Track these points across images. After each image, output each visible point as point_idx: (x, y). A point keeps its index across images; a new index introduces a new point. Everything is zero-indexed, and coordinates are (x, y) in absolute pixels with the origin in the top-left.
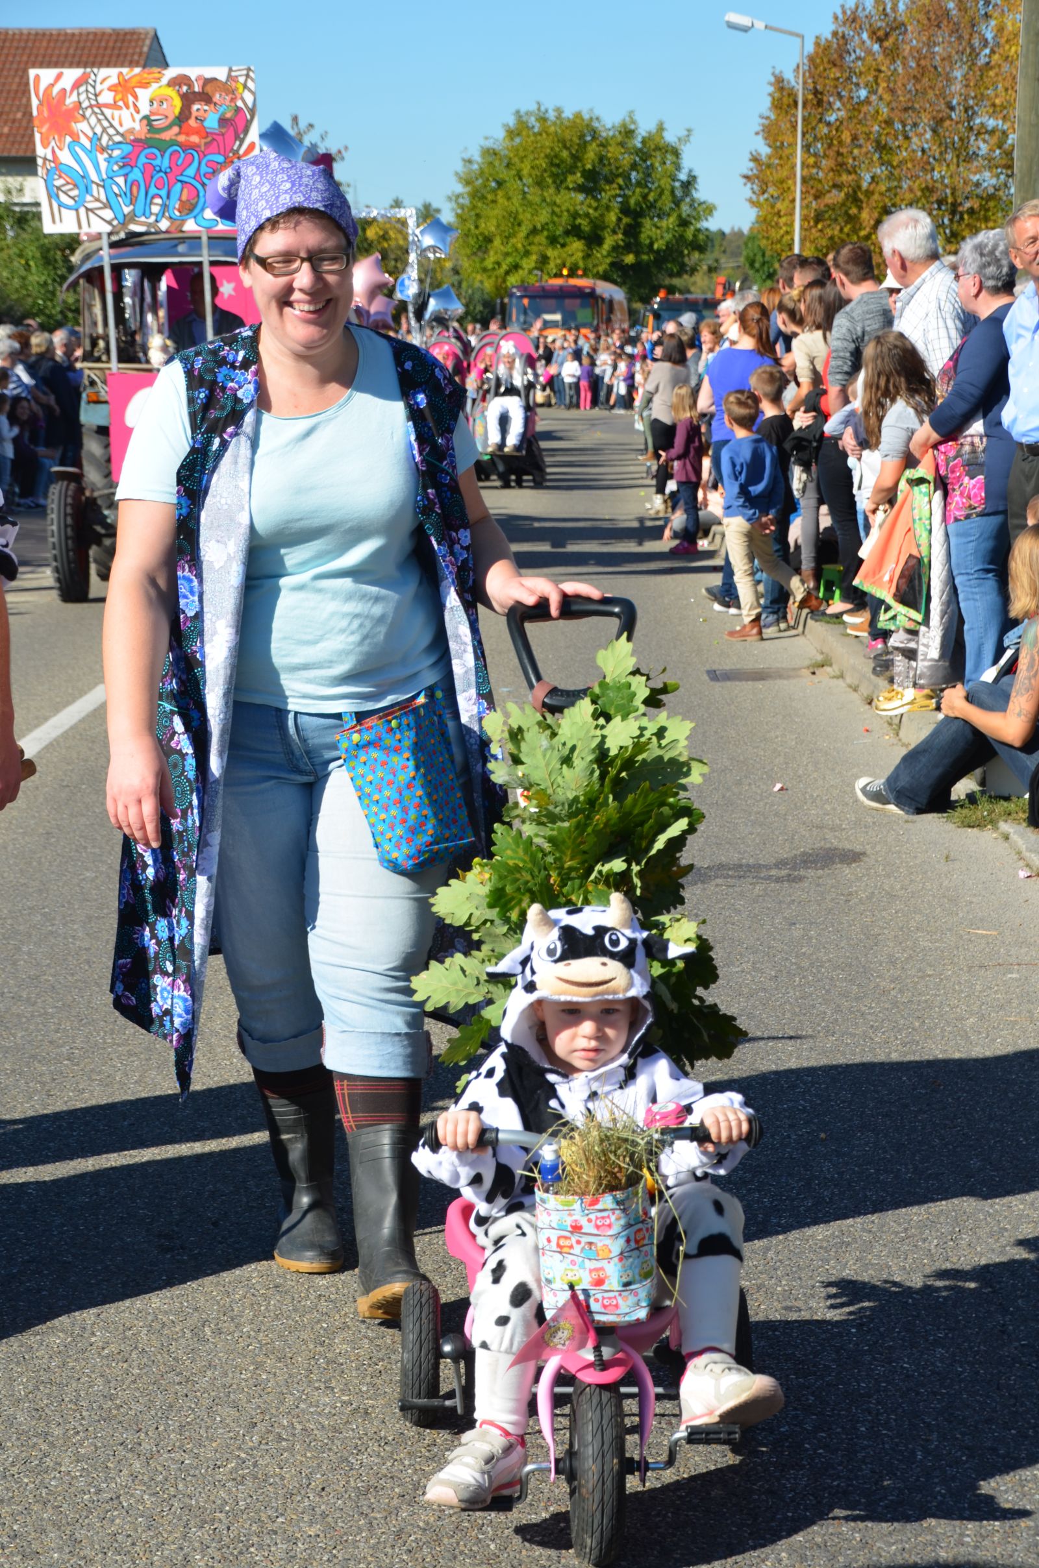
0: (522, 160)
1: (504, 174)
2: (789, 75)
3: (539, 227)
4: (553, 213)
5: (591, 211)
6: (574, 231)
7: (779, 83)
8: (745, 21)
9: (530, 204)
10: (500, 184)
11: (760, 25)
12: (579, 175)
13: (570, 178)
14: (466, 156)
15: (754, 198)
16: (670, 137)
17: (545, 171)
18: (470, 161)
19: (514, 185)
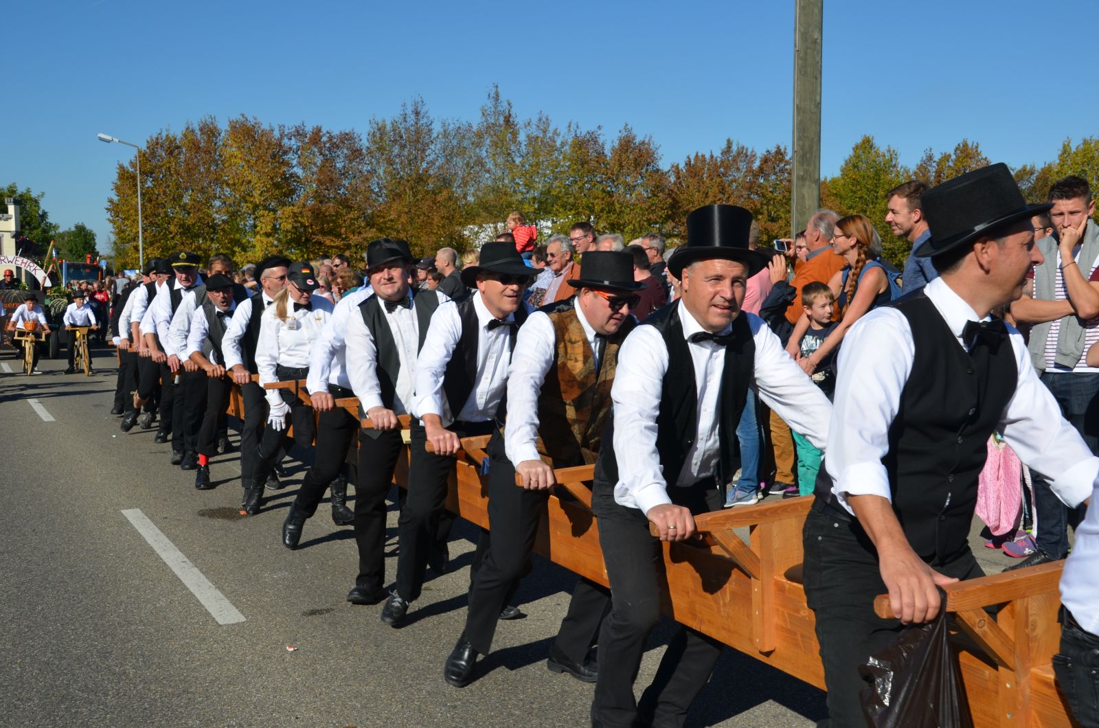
2: (126, 165)
7: (122, 167)
8: (109, 138)
11: (116, 140)
15: (111, 218)
16: (34, 195)
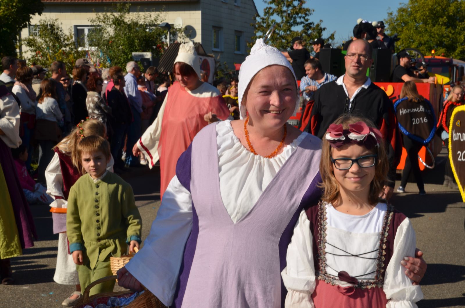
0: (417, 12)
1: (407, 19)
3: (423, 42)
4: (430, 36)
5: (450, 35)
6: (440, 44)
9: (420, 32)
10: (406, 23)
12: (445, 17)
13: (441, 19)
14: (390, 12)
17: (428, 16)
18: (391, 14)
19: (411, 24)
